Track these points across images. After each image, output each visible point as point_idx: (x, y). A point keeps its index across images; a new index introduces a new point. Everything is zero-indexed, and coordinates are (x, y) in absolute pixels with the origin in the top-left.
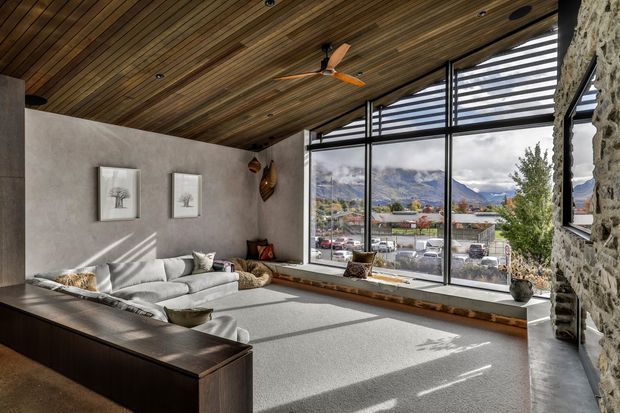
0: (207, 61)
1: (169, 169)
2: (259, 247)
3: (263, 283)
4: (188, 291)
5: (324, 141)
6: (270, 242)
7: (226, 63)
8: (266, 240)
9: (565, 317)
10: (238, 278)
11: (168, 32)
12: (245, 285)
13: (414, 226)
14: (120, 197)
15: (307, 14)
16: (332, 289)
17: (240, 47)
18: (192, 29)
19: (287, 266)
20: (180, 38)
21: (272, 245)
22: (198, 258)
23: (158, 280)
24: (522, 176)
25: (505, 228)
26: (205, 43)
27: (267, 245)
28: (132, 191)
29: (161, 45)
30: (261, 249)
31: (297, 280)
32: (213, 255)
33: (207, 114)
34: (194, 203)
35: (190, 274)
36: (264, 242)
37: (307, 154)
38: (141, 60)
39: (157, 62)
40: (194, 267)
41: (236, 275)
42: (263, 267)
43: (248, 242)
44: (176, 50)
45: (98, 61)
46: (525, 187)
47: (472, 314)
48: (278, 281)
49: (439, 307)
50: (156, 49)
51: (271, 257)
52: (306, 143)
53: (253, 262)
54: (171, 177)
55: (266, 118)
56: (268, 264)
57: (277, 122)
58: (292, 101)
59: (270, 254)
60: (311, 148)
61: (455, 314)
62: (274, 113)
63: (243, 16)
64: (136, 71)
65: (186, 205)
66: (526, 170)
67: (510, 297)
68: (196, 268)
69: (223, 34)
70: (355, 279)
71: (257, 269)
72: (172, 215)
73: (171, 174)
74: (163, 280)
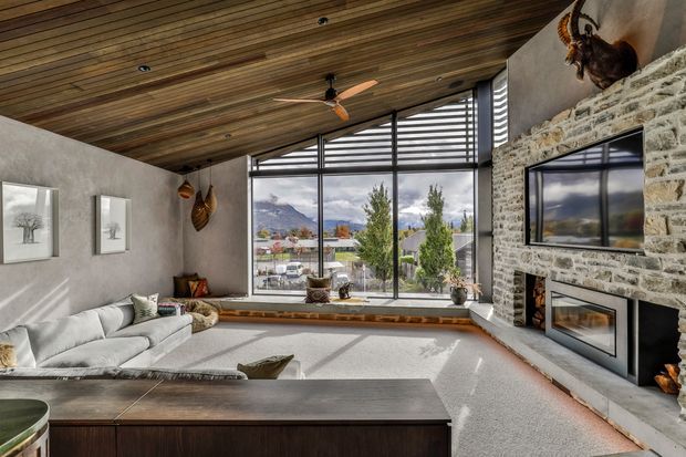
0: (216, 63)
1: (92, 190)
2: (191, 283)
3: (214, 322)
4: (149, 345)
5: (261, 168)
6: (201, 276)
7: (233, 71)
8: (196, 274)
9: (519, 310)
10: (191, 320)
11: (202, 18)
12: (198, 328)
13: (269, 252)
14: (29, 228)
15: (340, 43)
16: (289, 317)
17: (263, 57)
18: (230, 24)
19: (233, 300)
20: (209, 30)
21: (204, 279)
22: (139, 302)
23: (96, 339)
24: (371, 208)
25: (361, 250)
26: (231, 42)
27: (199, 279)
28: (46, 219)
29: (180, 31)
30: (193, 285)
31: (245, 314)
32: (156, 296)
33: (162, 125)
34: (121, 234)
35: (131, 323)
36: (195, 277)
37: (249, 180)
38: (139, 42)
39: (158, 50)
40: (135, 314)
41: (188, 317)
42: (205, 305)
43: (175, 278)
44: (192, 41)
45: (76, 27)
46: (373, 217)
47: (424, 320)
48: (229, 318)
49: (397, 318)
50: (168, 34)
51: (206, 292)
52: (249, 169)
53: (191, 301)
54: (95, 200)
55: (222, 137)
56: (208, 300)
57: (230, 143)
58: (260, 124)
59: (204, 290)
60: (254, 174)
61: (411, 322)
62: (233, 134)
63: (290, 27)
64: (120, 55)
65: (113, 237)
66: (374, 204)
67: (452, 303)
68: (139, 315)
69: (256, 38)
70: (319, 304)
71: (199, 307)
72: (96, 250)
73: (95, 197)
74: (101, 338)
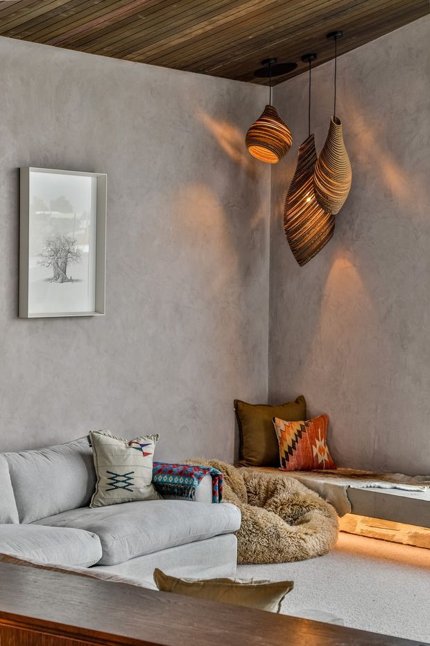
1: (10, 155)
2: (281, 424)
4: (99, 555)
6: (316, 405)
8: (301, 400)
10: (237, 524)
21: (324, 417)
27: (305, 416)
30: (287, 430)
32: (153, 443)
34: (82, 269)
36: (299, 409)
41: (231, 514)
42: (304, 492)
43: (238, 404)
51: (323, 458)
53: (267, 476)
54: (19, 178)
56: (320, 481)
59: (320, 451)
65: (61, 275)
71: (283, 496)
72: (18, 308)
73: (18, 171)
74: (9, 521)
